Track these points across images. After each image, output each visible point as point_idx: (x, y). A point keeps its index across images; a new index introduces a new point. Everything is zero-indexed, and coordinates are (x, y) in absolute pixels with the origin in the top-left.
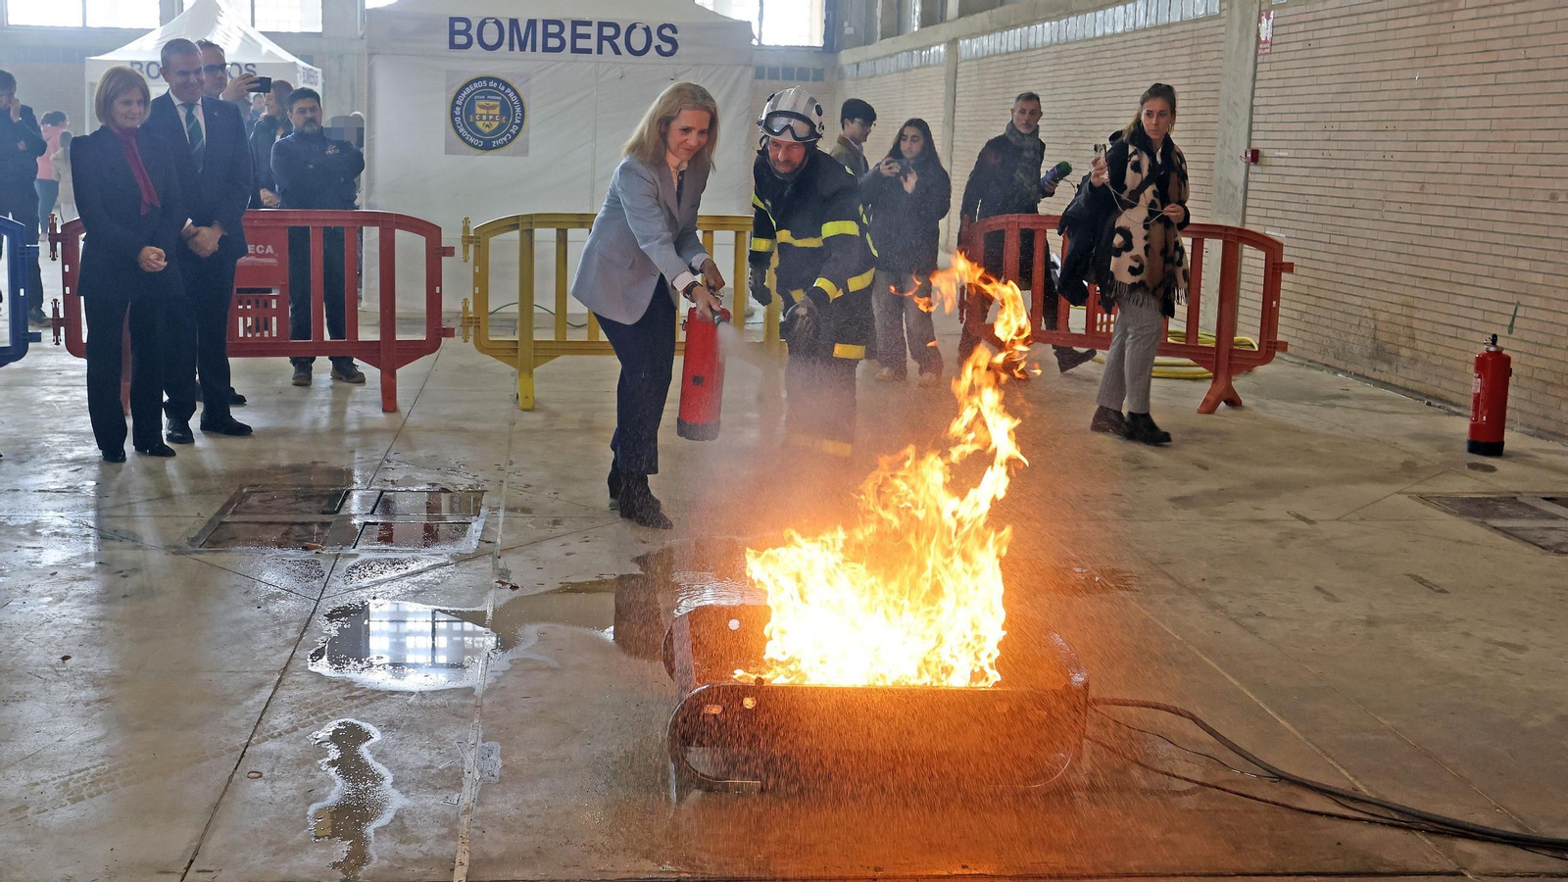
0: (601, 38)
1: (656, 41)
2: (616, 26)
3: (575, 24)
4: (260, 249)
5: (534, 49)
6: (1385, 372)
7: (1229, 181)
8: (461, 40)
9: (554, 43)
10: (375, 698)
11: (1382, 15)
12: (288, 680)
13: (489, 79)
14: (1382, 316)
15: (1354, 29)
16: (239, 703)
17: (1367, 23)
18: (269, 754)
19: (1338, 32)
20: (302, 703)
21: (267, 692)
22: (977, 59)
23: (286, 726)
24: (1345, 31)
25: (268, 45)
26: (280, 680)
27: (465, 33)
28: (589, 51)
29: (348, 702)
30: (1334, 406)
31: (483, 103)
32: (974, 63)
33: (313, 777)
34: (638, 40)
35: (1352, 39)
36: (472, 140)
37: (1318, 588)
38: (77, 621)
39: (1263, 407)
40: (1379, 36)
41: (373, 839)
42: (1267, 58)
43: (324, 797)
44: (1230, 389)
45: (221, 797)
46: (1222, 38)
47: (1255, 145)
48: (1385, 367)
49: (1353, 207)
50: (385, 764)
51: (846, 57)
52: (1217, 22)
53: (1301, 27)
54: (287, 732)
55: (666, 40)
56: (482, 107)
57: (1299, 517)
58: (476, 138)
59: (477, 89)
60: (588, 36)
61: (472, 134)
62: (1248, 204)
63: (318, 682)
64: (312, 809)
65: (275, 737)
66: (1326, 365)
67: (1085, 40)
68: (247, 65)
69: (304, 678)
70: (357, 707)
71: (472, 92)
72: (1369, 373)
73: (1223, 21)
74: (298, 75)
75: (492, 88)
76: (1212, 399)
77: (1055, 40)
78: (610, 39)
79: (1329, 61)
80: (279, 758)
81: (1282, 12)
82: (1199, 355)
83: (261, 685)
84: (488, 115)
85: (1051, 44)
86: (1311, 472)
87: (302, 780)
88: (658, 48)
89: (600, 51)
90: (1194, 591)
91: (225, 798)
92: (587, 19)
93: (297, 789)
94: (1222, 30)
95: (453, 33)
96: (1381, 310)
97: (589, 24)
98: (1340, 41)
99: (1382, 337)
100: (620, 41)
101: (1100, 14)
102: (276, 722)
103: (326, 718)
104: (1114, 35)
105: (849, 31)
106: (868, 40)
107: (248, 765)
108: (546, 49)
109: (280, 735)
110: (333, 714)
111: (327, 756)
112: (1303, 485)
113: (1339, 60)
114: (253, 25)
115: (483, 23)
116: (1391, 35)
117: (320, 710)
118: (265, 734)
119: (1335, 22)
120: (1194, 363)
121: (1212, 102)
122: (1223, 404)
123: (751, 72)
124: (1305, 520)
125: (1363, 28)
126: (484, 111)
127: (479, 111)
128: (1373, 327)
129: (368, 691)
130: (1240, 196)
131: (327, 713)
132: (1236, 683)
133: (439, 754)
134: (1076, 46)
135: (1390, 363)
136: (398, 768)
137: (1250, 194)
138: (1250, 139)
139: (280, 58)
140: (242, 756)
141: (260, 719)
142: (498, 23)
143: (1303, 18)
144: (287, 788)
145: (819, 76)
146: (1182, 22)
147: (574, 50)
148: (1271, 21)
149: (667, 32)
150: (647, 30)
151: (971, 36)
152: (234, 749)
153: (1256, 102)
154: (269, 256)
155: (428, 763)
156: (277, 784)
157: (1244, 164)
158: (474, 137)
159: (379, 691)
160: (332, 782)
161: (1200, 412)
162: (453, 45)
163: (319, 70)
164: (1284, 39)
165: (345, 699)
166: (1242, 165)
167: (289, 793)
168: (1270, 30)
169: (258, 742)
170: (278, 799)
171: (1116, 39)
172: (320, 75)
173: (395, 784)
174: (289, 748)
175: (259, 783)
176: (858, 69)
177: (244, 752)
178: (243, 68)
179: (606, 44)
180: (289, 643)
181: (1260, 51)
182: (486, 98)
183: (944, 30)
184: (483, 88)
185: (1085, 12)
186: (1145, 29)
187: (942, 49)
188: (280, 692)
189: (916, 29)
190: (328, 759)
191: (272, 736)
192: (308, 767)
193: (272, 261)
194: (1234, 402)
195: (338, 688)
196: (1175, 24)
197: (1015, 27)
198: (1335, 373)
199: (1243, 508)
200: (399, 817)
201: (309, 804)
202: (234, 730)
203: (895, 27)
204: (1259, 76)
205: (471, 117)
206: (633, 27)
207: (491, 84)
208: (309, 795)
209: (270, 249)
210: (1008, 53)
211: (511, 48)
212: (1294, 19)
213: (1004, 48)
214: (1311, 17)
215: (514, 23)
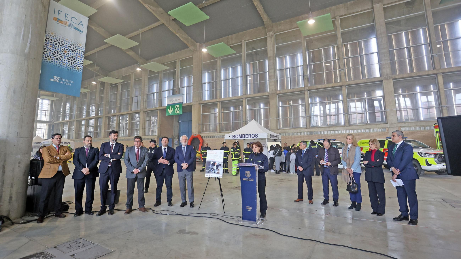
0: (249, 136)
3: (246, 135)
78: (250, 136)
95: (233, 137)
100: (251, 136)
147: (246, 138)
149: (256, 135)
215: (239, 135)
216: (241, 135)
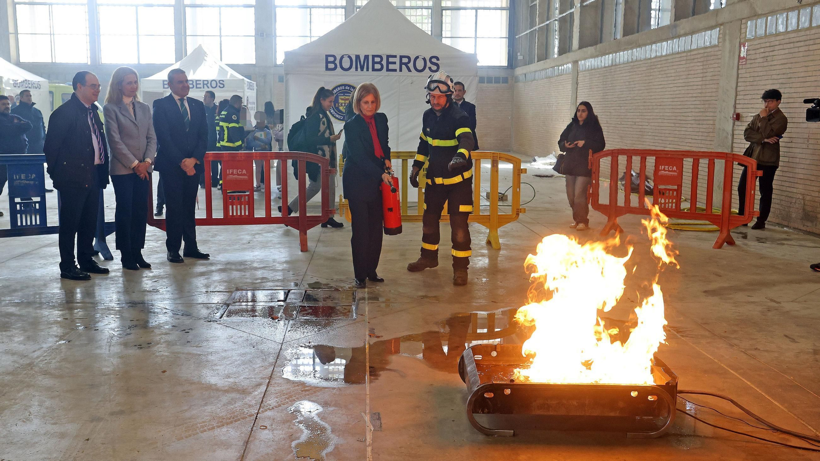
0: (401, 64)
1: (429, 64)
2: (409, 58)
3: (388, 57)
4: (240, 172)
5: (368, 70)
6: (809, 226)
7: (724, 130)
8: (331, 66)
9: (377, 66)
10: (317, 391)
11: (807, 43)
12: (273, 382)
13: (345, 85)
14: (808, 198)
15: (792, 50)
16: (250, 393)
17: (798, 47)
18: (269, 418)
19: (783, 52)
20: (281, 393)
21: (263, 388)
22: (588, 70)
23: (275, 404)
24: (787, 51)
25: (231, 72)
26: (269, 382)
27: (333, 62)
28: (395, 70)
29: (303, 392)
30: (784, 244)
31: (343, 97)
32: (587, 72)
33: (292, 428)
34: (420, 64)
35: (791, 56)
36: (337, 116)
37: (786, 336)
38: (166, 354)
39: (746, 245)
40: (805, 54)
41: (325, 458)
42: (744, 67)
43: (298, 438)
44: (729, 236)
45: (249, 438)
46: (719, 57)
47: (738, 111)
48: (809, 224)
49: (792, 142)
50: (326, 422)
51: (519, 71)
52: (717, 49)
53: (762, 50)
54: (276, 407)
55: (434, 63)
56: (342, 99)
57: (772, 300)
58: (339, 115)
59: (340, 90)
60: (395, 63)
61: (337, 113)
62: (734, 142)
63: (287, 383)
64: (294, 444)
65: (271, 409)
66: (777, 224)
67: (646, 59)
68: (220, 81)
69: (281, 381)
70: (308, 395)
71: (337, 92)
72: (801, 227)
73: (720, 48)
74: (245, 85)
75: (347, 90)
76: (720, 241)
77: (630, 60)
78: (406, 64)
79: (778, 67)
80: (274, 419)
81: (752, 43)
82: (714, 219)
83: (260, 385)
84: (345, 104)
85: (628, 62)
86: (775, 277)
87: (287, 430)
88: (430, 68)
89: (401, 70)
90: (721, 337)
91: (250, 439)
92: (394, 54)
93: (285, 434)
94: (719, 53)
95: (327, 62)
96: (807, 195)
97: (395, 56)
98: (784, 57)
99: (808, 209)
100: (411, 65)
101: (654, 46)
102: (270, 402)
103: (294, 400)
104: (662, 56)
105: (520, 57)
106: (531, 62)
107: (260, 423)
108: (374, 70)
109: (273, 408)
110: (298, 399)
111: (297, 418)
112: (774, 284)
113: (782, 67)
114: (221, 60)
115: (342, 57)
116: (811, 53)
117: (291, 397)
118: (266, 408)
119: (781, 47)
120: (711, 224)
121: (714, 90)
122: (725, 244)
123: (477, 79)
124: (775, 301)
125: (796, 50)
126: (343, 102)
127: (340, 101)
128: (803, 203)
129: (313, 387)
130: (730, 137)
131: (294, 398)
132: (749, 383)
133: (352, 417)
134: (641, 63)
135: (812, 222)
136: (333, 424)
137: (735, 137)
138: (735, 107)
139: (235, 77)
140: (256, 418)
141: (262, 401)
142: (350, 57)
143: (763, 45)
144: (280, 434)
145: (505, 80)
146: (697, 49)
147: (388, 70)
148: (746, 47)
149: (434, 60)
150: (424, 59)
151: (585, 59)
152: (251, 416)
153: (739, 89)
154: (244, 175)
155: (347, 422)
156: (275, 432)
157: (732, 121)
158: (338, 114)
159: (318, 387)
160: (302, 431)
161: (714, 248)
162: (327, 69)
163: (255, 83)
164: (753, 57)
165: (302, 391)
166: (731, 121)
167: (281, 436)
168: (745, 53)
169: (263, 412)
170: (276, 439)
171: (663, 58)
172: (255, 85)
173: (332, 431)
174: (279, 415)
175: (266, 432)
176: (525, 77)
177: (257, 416)
178: (218, 82)
179: (404, 66)
180: (271, 364)
181: (740, 64)
182: (344, 95)
183: (571, 56)
184: (342, 90)
185: (645, 45)
186: (678, 53)
187: (570, 65)
188: (270, 388)
189: (556, 56)
190: (298, 420)
191: (269, 409)
192: (288, 424)
193: (246, 177)
194: (731, 243)
195: (298, 386)
196: (694, 50)
197: (609, 54)
198: (783, 228)
199: (740, 296)
200: (336, 448)
201: (292, 441)
202: (250, 406)
203: (544, 55)
204: (740, 76)
205: (337, 104)
206: (417, 58)
207: (347, 88)
208: (291, 437)
209: (244, 172)
210: (605, 67)
211: (356, 69)
212: (758, 46)
213: (603, 65)
214: (768, 44)
215: (358, 57)
216: (367, 57)
